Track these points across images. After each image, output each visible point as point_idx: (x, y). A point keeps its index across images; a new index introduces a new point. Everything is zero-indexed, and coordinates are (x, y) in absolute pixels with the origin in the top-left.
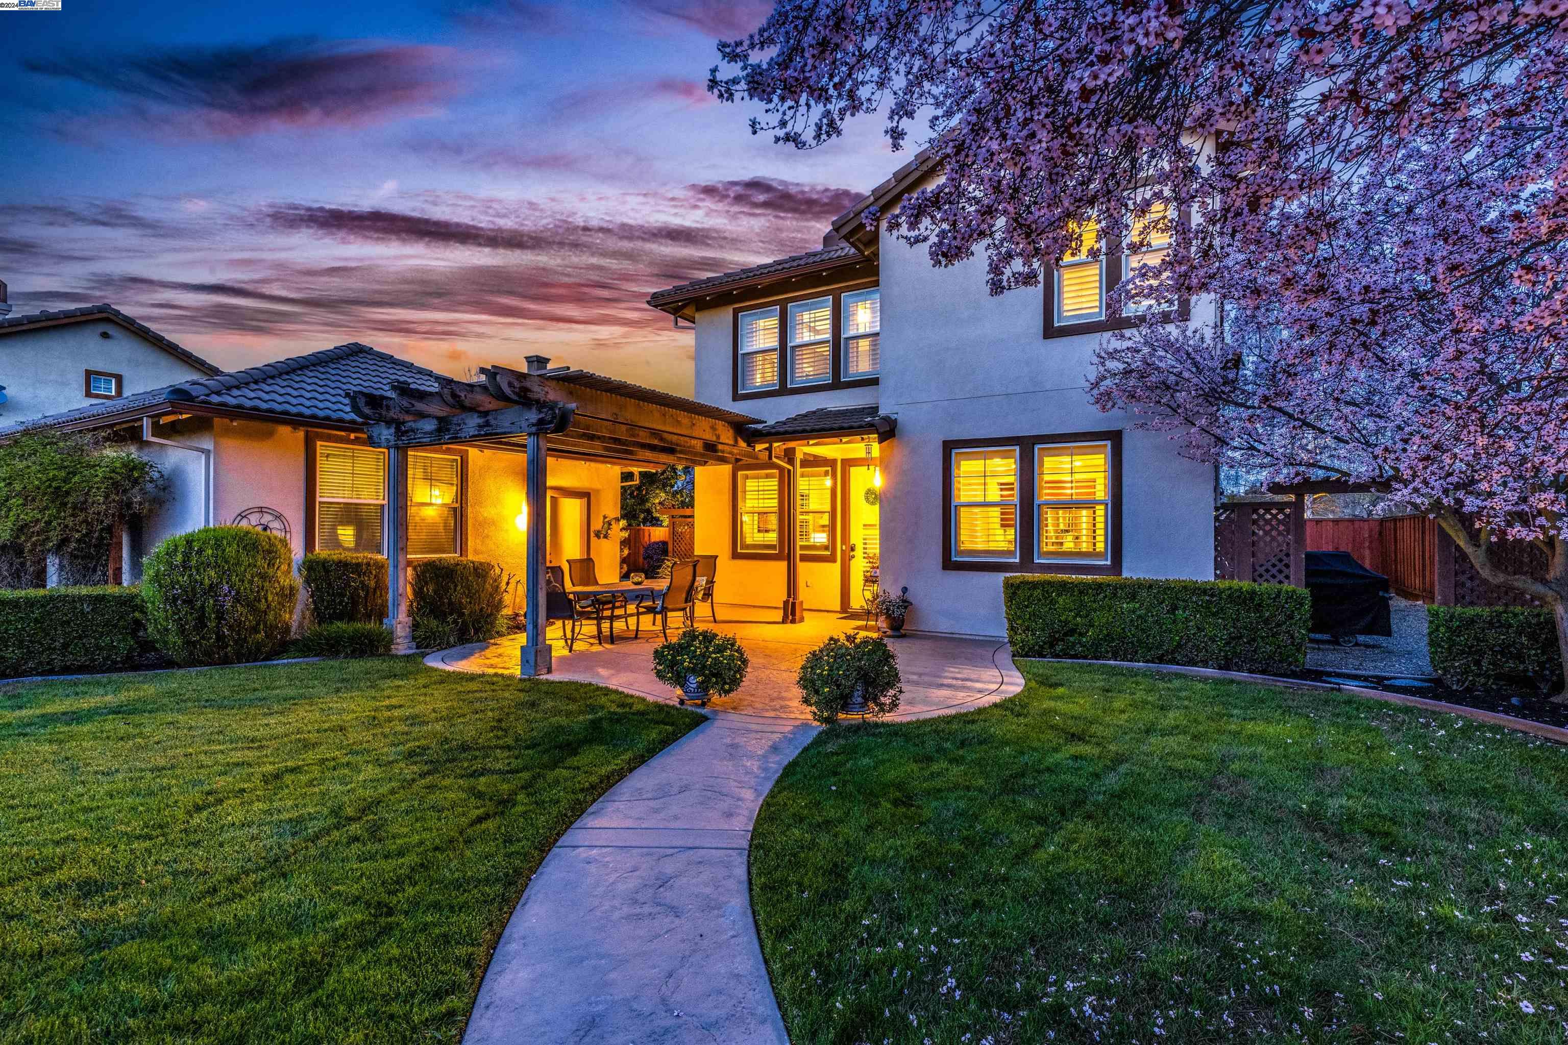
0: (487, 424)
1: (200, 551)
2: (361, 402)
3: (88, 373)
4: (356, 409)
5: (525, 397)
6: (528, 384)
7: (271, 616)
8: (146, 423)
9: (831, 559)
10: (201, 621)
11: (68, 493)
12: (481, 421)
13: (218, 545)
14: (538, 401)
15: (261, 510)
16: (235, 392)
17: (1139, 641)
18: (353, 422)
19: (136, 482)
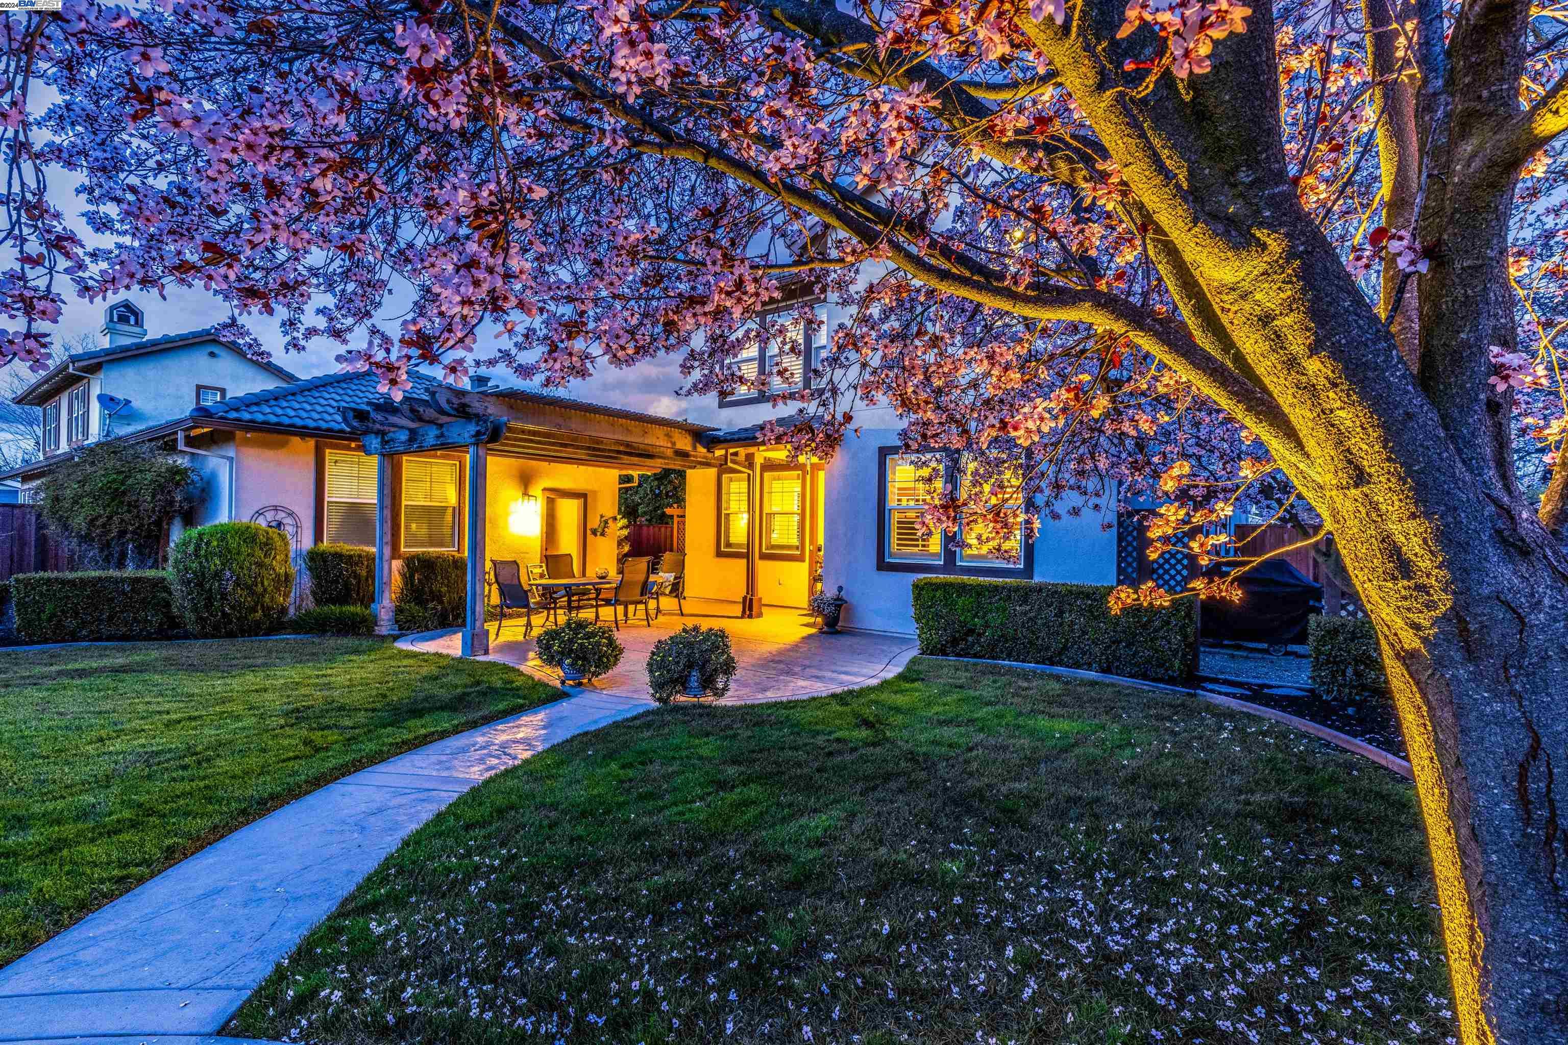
0: (442, 435)
1: (208, 544)
2: (351, 415)
3: (199, 388)
4: (345, 420)
5: (464, 412)
6: (466, 400)
7: (267, 599)
8: (180, 435)
9: (800, 559)
10: (209, 600)
11: (124, 493)
12: (437, 432)
13: (223, 539)
14: (477, 416)
15: (276, 508)
16: (254, 408)
17: (1030, 642)
18: (342, 431)
19: (178, 484)
